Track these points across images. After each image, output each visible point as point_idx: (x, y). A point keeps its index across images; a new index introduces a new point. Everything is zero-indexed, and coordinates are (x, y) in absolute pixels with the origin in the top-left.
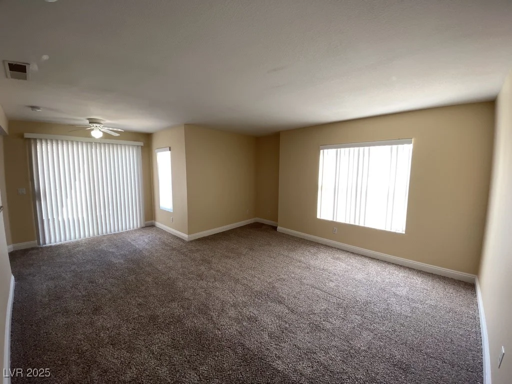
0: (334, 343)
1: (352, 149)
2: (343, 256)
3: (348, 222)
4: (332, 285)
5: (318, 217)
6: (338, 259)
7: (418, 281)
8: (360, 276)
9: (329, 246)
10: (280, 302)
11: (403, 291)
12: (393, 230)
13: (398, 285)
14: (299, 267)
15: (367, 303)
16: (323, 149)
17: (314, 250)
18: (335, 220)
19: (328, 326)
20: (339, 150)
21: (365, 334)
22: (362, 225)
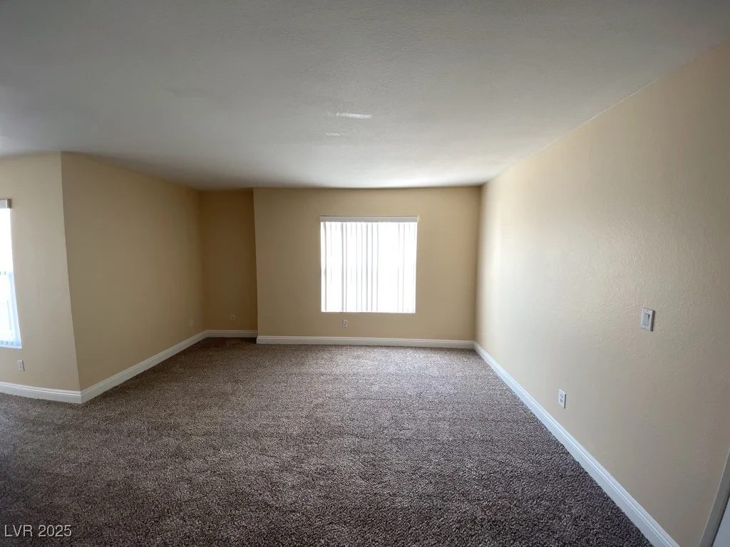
0: (427, 448)
1: (359, 224)
2: (360, 352)
3: (359, 311)
4: (376, 388)
5: (323, 310)
6: (358, 357)
7: (436, 358)
8: (392, 369)
9: (339, 345)
10: (341, 434)
11: (434, 371)
12: (405, 312)
13: (427, 368)
14: (327, 382)
15: (419, 395)
16: (325, 221)
17: (326, 355)
18: (344, 311)
19: (409, 434)
20: (344, 223)
21: (441, 424)
22: (374, 311)
